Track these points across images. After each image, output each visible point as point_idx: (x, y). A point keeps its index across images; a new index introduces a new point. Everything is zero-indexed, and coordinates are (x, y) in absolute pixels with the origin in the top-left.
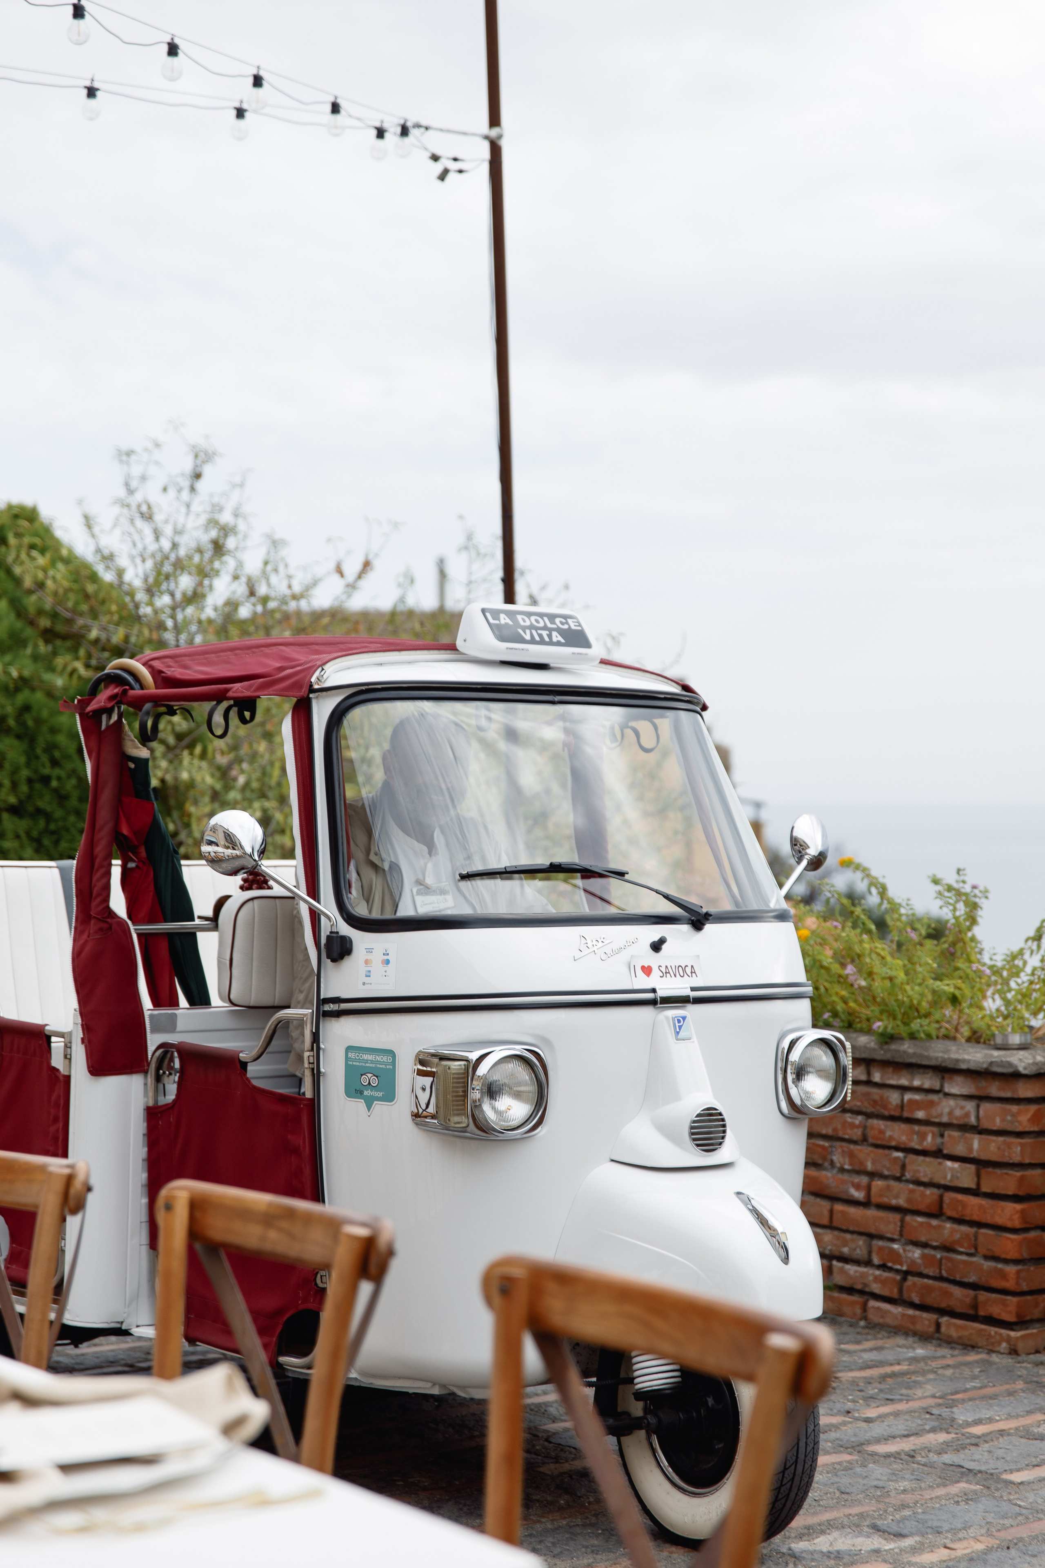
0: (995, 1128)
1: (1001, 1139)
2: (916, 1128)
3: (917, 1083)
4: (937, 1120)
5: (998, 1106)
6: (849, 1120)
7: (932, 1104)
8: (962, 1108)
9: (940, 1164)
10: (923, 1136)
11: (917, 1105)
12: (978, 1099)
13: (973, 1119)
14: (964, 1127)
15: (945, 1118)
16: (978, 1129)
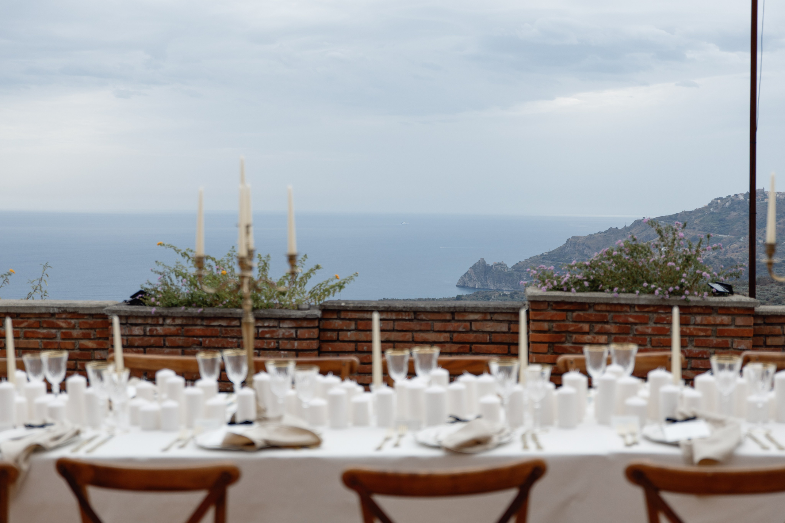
0: (305, 338)
1: (308, 341)
2: (265, 341)
3: (266, 324)
4: (276, 337)
5: (306, 330)
6: (230, 341)
7: (274, 331)
8: (289, 332)
9: (278, 353)
10: (270, 343)
11: (267, 332)
12: (297, 328)
13: (294, 336)
14: (289, 339)
15: (281, 336)
16: (296, 339)
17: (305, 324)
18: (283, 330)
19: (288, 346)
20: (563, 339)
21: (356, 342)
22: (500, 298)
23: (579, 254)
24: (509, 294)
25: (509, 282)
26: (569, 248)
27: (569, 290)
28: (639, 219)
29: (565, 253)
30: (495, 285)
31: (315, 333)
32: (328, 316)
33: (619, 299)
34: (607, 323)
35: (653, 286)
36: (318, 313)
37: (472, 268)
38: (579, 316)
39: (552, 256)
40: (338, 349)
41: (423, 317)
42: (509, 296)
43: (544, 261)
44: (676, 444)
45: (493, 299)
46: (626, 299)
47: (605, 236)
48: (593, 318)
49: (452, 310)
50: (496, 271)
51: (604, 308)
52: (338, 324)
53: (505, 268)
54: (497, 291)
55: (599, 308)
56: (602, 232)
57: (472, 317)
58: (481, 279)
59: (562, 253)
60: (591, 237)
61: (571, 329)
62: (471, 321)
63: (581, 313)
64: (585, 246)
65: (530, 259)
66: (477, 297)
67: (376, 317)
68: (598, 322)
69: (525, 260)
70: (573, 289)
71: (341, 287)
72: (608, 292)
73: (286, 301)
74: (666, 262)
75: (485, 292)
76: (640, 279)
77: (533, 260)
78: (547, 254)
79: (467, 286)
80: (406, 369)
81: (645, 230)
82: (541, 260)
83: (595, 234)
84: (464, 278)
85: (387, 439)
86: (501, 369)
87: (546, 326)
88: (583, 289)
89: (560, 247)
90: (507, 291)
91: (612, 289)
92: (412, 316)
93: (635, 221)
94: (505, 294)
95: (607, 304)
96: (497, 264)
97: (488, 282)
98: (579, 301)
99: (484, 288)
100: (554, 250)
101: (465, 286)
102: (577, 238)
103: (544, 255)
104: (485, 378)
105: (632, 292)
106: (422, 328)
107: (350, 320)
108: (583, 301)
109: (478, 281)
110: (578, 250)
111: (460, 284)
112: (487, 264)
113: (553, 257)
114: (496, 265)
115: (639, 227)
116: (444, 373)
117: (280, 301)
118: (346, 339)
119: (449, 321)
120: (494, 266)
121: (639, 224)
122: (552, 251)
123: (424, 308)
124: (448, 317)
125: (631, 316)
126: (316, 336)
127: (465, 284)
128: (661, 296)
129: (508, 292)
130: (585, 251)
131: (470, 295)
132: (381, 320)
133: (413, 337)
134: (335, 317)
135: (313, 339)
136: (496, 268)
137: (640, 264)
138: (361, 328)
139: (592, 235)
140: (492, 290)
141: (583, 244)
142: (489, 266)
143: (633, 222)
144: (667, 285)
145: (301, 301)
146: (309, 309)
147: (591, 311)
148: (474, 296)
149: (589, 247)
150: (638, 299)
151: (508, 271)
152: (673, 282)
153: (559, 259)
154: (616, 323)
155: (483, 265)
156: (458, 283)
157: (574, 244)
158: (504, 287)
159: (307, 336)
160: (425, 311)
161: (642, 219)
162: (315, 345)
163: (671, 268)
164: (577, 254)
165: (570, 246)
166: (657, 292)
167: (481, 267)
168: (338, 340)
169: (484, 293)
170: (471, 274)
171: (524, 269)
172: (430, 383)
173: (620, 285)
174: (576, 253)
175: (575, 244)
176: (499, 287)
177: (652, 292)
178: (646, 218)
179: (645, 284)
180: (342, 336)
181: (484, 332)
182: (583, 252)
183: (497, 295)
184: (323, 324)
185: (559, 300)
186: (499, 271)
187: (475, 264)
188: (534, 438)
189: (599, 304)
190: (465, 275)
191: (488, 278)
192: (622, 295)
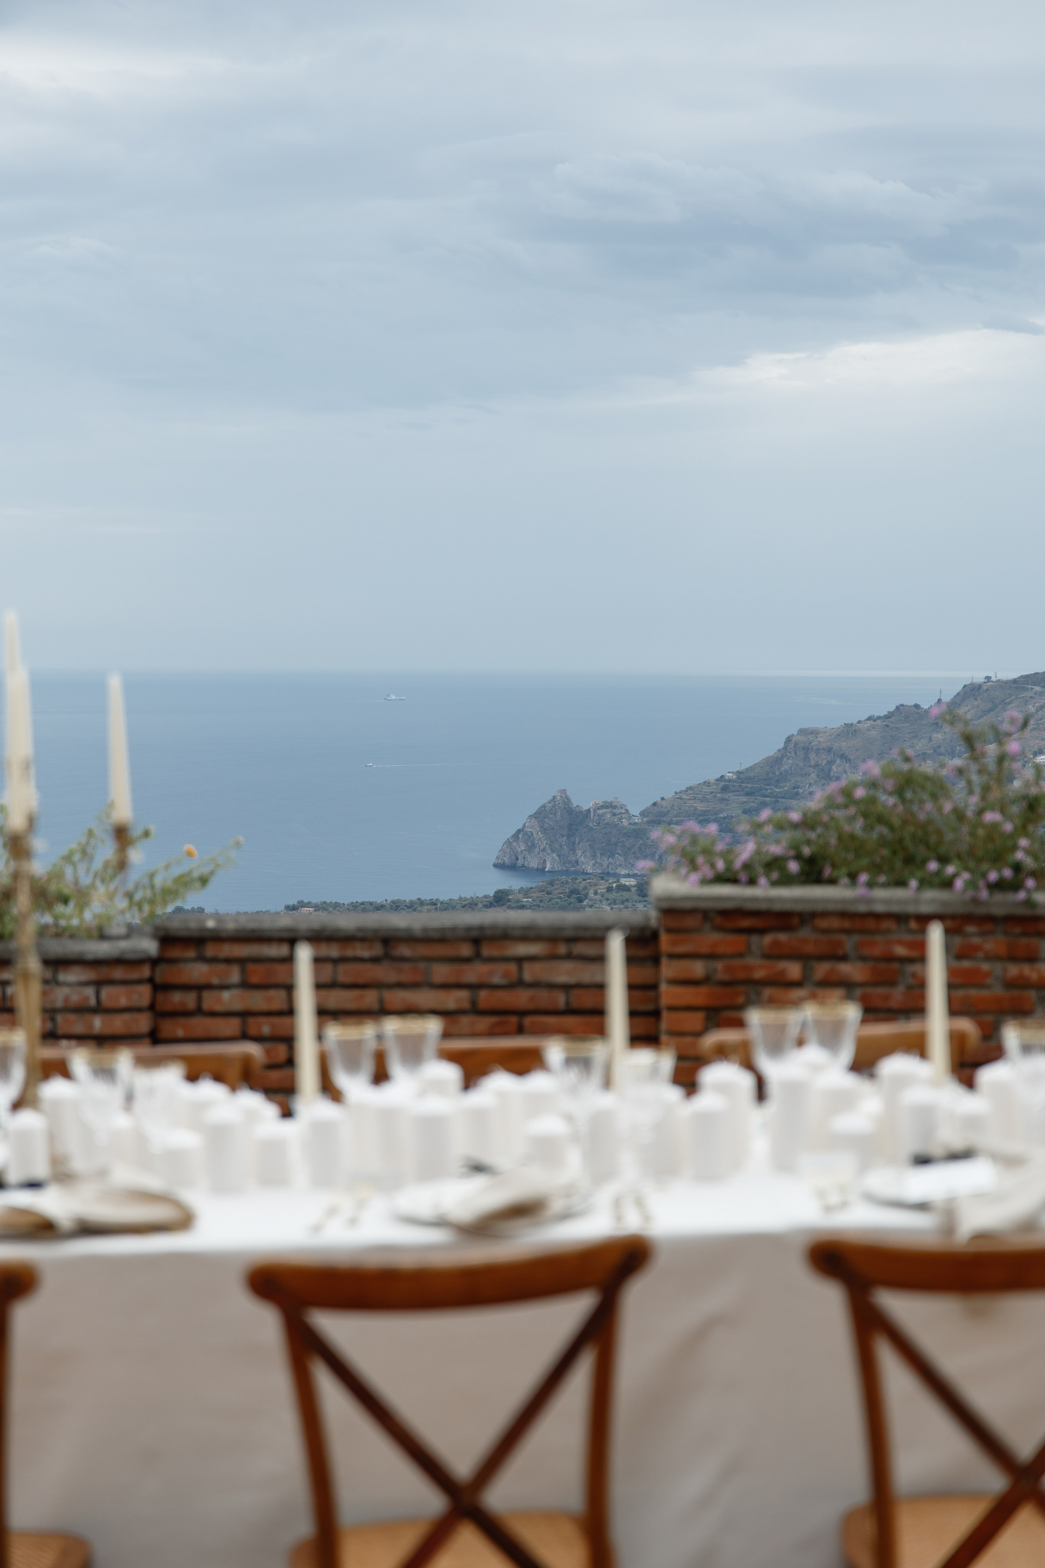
0: (120, 1007)
1: (126, 1015)
5: (121, 988)
8: (80, 993)
12: (98, 984)
13: (93, 1002)
14: (81, 1010)
15: (59, 1004)
16: (99, 1009)
17: (118, 973)
18: (66, 990)
19: (79, 1028)
20: (741, 1000)
21: (244, 1015)
22: (612, 896)
23: (818, 776)
24: (635, 886)
25: (634, 853)
26: (790, 761)
27: (752, 882)
28: (974, 681)
29: (781, 774)
30: (596, 862)
31: (143, 995)
32: (175, 952)
33: (870, 901)
34: (844, 958)
35: (950, 869)
36: (150, 946)
37: (536, 818)
38: (776, 943)
39: (748, 783)
40: (199, 1033)
41: (405, 951)
42: (633, 889)
43: (726, 797)
44: (922, 1207)
45: (591, 900)
46: (887, 902)
47: (887, 726)
48: (809, 949)
49: (474, 934)
50: (599, 824)
51: (835, 923)
52: (198, 972)
53: (623, 816)
54: (604, 876)
55: (823, 924)
56: (879, 718)
57: (523, 949)
58: (561, 846)
59: (774, 773)
60: (849, 731)
61: (759, 974)
62: (520, 961)
63: (782, 937)
64: (834, 754)
65: (690, 792)
66: (549, 893)
67: (304, 954)
68: (821, 958)
69: (676, 793)
70: (763, 881)
71: (204, 881)
72: (846, 886)
73: (70, 917)
74: (980, 812)
75: (570, 881)
76: (921, 852)
77: (698, 794)
78: (735, 777)
79: (523, 866)
80: (368, 1066)
81: (990, 710)
82: (719, 793)
83: (859, 722)
84: (514, 844)
85: (332, 1212)
86: (569, 1061)
87: (698, 969)
88: (786, 880)
89: (768, 758)
90: (628, 876)
91: (853, 877)
92: (377, 950)
93: (965, 686)
94: (625, 886)
95: (844, 915)
96: (602, 806)
97: (579, 853)
98: (777, 907)
99: (567, 871)
100: (751, 767)
101: (518, 865)
102: (812, 733)
103: (725, 781)
104: (537, 1082)
105: (901, 883)
106: (405, 978)
107: (228, 961)
108: (787, 907)
109: (553, 851)
110: (816, 765)
111: (504, 861)
112: (575, 805)
113: (750, 786)
114: (598, 809)
115: (976, 703)
116: (450, 1073)
117: (56, 918)
118: (218, 1008)
119: (467, 960)
120: (595, 811)
121: (974, 696)
122: (747, 769)
123: (408, 930)
124: (466, 950)
125: (900, 943)
126: (145, 1001)
127: (517, 859)
128: (969, 894)
129: (632, 880)
130: (834, 768)
131: (531, 888)
132: (317, 961)
133: (381, 1001)
134: (191, 953)
135: (138, 1010)
136: (599, 815)
137: (922, 817)
138: (254, 979)
139: (852, 725)
140: (588, 876)
141: (829, 750)
142: (581, 812)
143: (959, 688)
144: (985, 866)
145: (109, 918)
146: (127, 936)
147: (805, 933)
148: (542, 891)
149: (843, 757)
150: (916, 901)
151: (630, 824)
152: (997, 858)
153: (766, 789)
154: (863, 959)
155: (565, 808)
156: (497, 858)
157: (803, 748)
158: (620, 865)
159: (123, 1002)
160: (409, 938)
161: (984, 680)
162: (143, 1023)
163: (995, 826)
164: (813, 776)
165: (794, 755)
166: (959, 884)
167: (559, 814)
168: (199, 1011)
169: (567, 883)
170: (532, 832)
171: (674, 819)
172: (422, 1094)
173: (876, 868)
174: (809, 775)
175: (807, 749)
176: (608, 867)
177: (948, 884)
178: (994, 679)
179: (933, 866)
180: (210, 1001)
181: (551, 986)
182: (830, 769)
183: (602, 889)
184: (163, 974)
185: (730, 905)
186: (608, 824)
187: (544, 806)
188: (639, 1202)
189: (824, 914)
190: (516, 836)
191: (579, 844)
192: (880, 893)
